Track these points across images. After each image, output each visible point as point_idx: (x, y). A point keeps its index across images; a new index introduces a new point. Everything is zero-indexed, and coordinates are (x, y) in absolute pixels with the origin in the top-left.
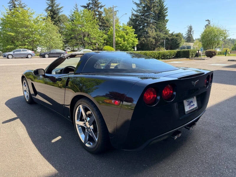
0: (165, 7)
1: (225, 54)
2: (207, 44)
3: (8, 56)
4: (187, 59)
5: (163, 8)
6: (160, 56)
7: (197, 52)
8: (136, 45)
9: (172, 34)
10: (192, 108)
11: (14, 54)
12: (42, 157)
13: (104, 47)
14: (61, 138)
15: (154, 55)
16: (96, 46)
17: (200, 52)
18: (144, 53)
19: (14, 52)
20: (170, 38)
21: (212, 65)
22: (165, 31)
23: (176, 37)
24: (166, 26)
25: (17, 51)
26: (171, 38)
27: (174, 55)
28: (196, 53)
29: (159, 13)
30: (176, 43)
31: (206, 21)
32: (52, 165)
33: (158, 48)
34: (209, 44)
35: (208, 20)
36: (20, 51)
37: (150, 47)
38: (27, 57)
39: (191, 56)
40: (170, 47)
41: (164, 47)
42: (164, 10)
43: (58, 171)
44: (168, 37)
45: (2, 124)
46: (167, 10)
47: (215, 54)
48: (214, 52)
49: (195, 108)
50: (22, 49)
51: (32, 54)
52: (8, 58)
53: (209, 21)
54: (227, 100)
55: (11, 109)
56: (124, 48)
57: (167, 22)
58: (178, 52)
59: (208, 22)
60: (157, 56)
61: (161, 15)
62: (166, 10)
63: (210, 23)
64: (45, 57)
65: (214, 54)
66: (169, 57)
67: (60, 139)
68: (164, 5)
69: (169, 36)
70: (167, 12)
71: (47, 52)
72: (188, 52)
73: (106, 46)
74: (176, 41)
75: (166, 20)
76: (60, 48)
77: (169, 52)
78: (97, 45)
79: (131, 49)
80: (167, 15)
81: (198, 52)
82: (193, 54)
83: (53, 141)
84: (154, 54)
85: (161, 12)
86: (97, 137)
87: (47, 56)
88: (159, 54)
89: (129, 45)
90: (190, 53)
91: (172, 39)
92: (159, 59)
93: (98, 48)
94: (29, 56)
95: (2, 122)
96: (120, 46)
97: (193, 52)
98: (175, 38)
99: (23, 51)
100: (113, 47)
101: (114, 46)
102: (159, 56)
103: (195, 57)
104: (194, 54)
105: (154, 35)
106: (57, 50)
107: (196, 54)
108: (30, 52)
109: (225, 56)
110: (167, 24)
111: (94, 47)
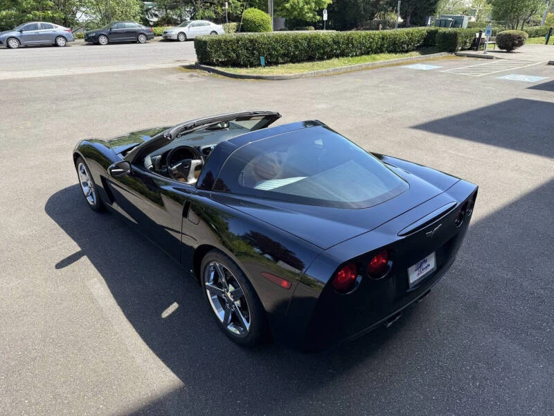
1: (547, 35)
2: (506, 11)
3: (7, 42)
4: (450, 55)
6: (386, 46)
7: (478, 35)
8: (325, 6)
10: (425, 272)
11: (21, 36)
12: (151, 352)
13: (245, 11)
14: (179, 308)
15: (371, 43)
16: (223, 8)
17: (483, 35)
18: (346, 38)
19: (21, 31)
21: (507, 77)
25: (28, 28)
27: (419, 41)
28: (473, 38)
32: (172, 369)
33: (383, 12)
34: (511, 11)
36: (36, 28)
37: (362, 12)
38: (56, 45)
39: (460, 48)
40: (412, 14)
41: (397, 12)
43: (183, 381)
45: (55, 270)
47: (519, 41)
48: (520, 38)
49: (432, 269)
50: (39, 23)
51: (67, 37)
52: (9, 47)
54: (513, 204)
55: (63, 228)
56: (296, 13)
58: (432, 34)
60: (377, 44)
64: (98, 44)
65: (517, 42)
66: (408, 45)
67: (177, 310)
71: (104, 30)
72: (455, 35)
73: (249, 9)
76: (134, 17)
77: (407, 34)
78: (227, 7)
79: (315, 15)
81: (480, 36)
82: (466, 43)
83: (165, 314)
84: (371, 40)
86: (248, 322)
87: (103, 40)
88: (383, 39)
89: (309, 6)
90: (460, 40)
92: (382, 52)
93: (229, 13)
94: (61, 42)
95: (54, 265)
96: (285, 7)
97: (467, 37)
99: (43, 27)
100: (266, 11)
101: (270, 11)
102: (382, 45)
103: (469, 49)
104: (468, 41)
106: (127, 24)
107: (474, 40)
108: (61, 29)
109: (547, 43)
111: (219, 10)
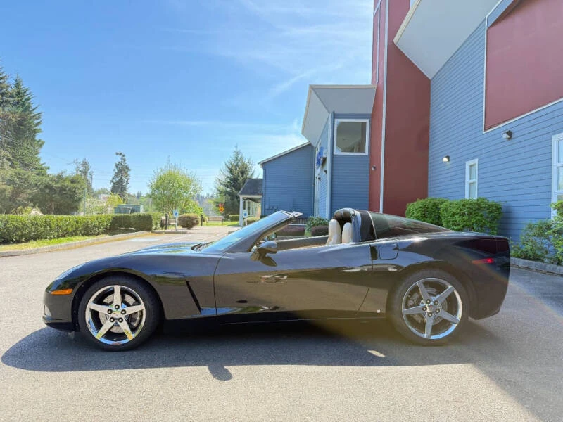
0: (36, 112)
5: (30, 112)
6: (80, 229)
7: (163, 218)
9: (60, 177)
20: (56, 186)
22: (36, 168)
23: (71, 185)
24: (39, 156)
26: (59, 185)
29: (20, 123)
30: (72, 197)
31: (117, 154)
35: (121, 154)
39: (154, 227)
42: (32, 117)
44: (50, 183)
46: (39, 118)
47: (197, 222)
53: (124, 156)
57: (41, 146)
58: (117, 219)
59: (121, 156)
60: (72, 227)
61: (25, 127)
62: (37, 119)
63: (125, 160)
65: (195, 221)
66: (98, 229)
68: (33, 106)
69: (51, 180)
70: (39, 123)
72: (150, 218)
74: (72, 193)
75: (39, 141)
80: (40, 131)
81: (166, 218)
84: (67, 223)
85: (25, 120)
88: (77, 222)
90: (153, 221)
91: (62, 189)
92: (76, 235)
97: (157, 219)
98: (68, 186)
102: (77, 229)
105: (8, 175)
110: (41, 150)
